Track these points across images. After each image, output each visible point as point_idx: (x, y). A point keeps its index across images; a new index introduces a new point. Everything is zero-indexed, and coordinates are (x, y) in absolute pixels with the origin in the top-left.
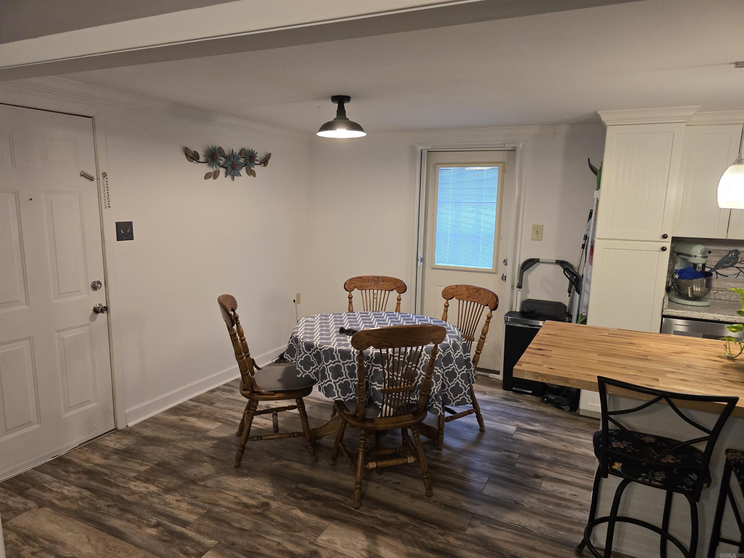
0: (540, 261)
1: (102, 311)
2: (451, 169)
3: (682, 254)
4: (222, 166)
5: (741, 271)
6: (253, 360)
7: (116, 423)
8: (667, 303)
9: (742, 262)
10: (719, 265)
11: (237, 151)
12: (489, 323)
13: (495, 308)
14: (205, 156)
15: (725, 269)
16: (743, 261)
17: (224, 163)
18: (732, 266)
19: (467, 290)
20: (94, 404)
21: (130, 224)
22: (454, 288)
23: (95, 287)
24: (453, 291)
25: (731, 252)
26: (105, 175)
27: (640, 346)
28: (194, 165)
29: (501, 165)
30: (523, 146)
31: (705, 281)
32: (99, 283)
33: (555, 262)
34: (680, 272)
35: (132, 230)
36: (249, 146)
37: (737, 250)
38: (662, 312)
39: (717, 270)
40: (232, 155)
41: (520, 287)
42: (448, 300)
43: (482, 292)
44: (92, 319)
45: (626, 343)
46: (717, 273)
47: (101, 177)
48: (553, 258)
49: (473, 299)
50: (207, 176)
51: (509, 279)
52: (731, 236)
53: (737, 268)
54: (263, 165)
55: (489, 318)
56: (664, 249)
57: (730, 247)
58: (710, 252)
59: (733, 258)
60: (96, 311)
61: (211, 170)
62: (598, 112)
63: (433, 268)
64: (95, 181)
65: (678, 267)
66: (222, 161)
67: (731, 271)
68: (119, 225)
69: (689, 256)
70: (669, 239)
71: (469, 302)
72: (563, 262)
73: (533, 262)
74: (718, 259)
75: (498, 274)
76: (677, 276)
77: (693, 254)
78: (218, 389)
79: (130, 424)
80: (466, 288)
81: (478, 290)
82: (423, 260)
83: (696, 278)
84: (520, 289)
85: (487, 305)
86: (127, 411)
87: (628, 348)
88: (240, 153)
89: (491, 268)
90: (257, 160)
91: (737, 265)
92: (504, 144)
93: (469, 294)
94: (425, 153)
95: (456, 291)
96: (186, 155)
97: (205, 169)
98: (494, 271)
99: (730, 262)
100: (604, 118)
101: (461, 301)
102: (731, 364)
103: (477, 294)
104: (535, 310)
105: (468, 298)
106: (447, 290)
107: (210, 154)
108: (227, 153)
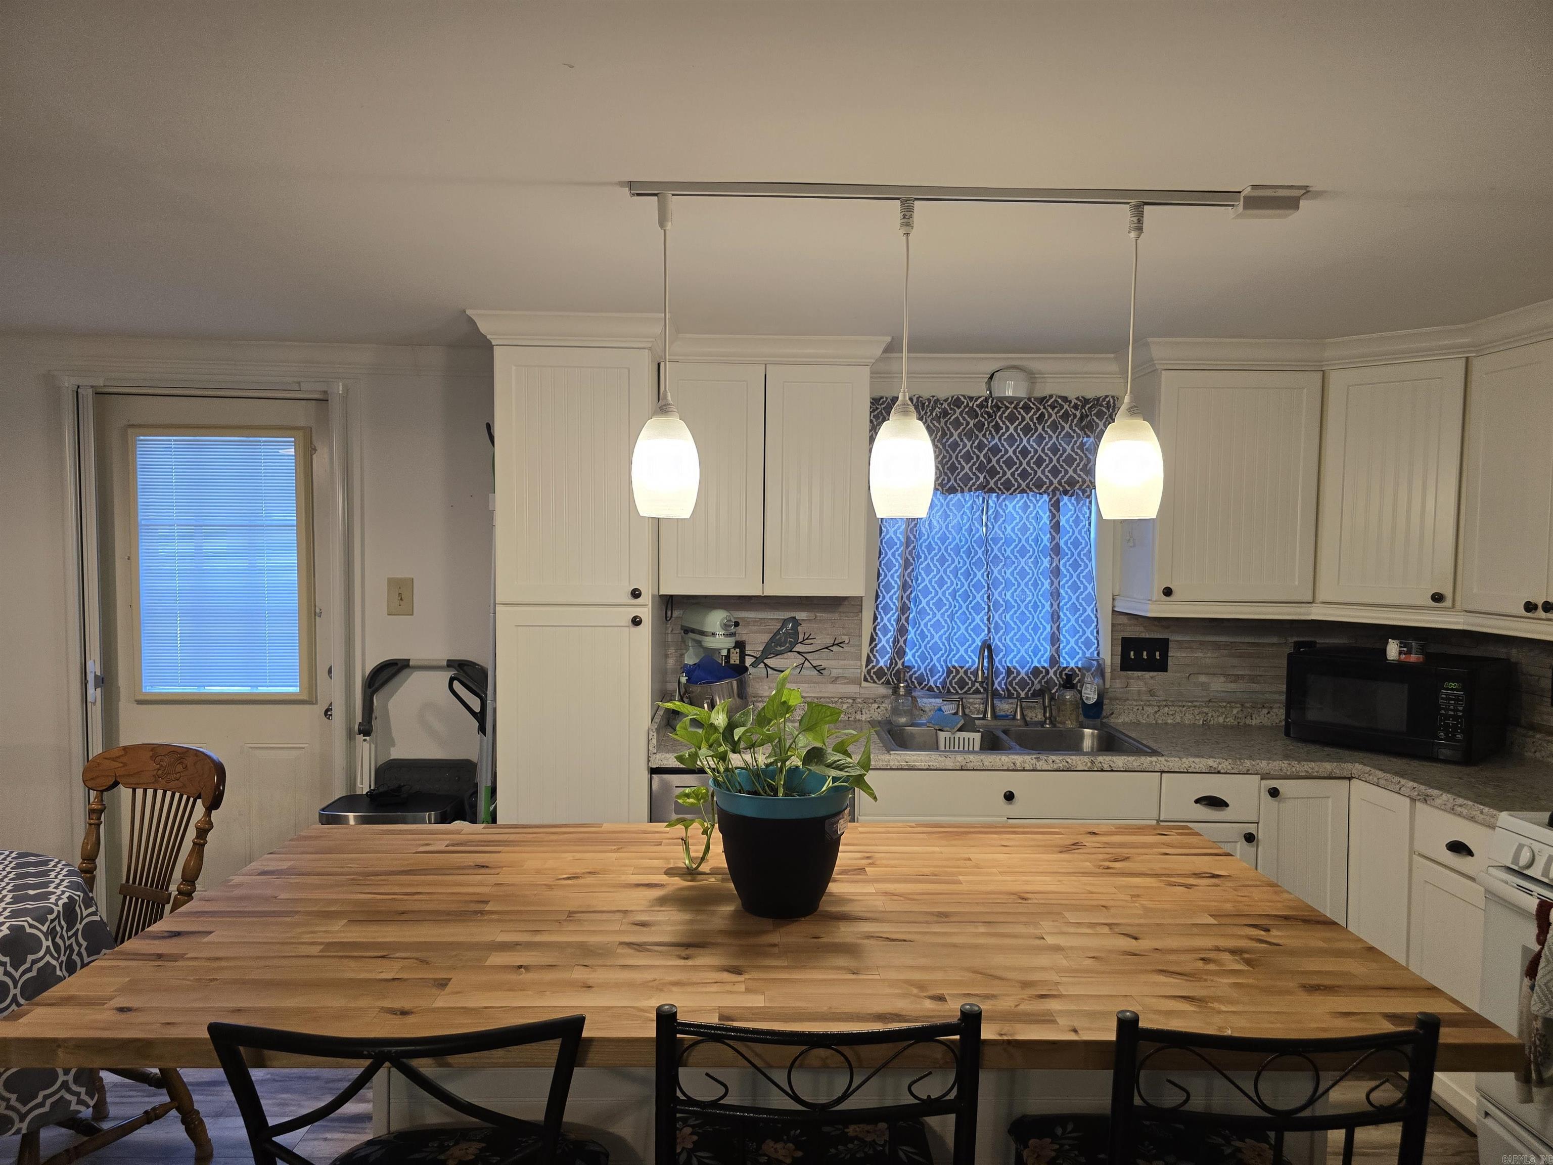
0: (411, 663)
2: (170, 440)
3: (693, 631)
5: (806, 659)
8: (654, 741)
9: (806, 641)
10: (771, 650)
12: (203, 845)
13: (215, 803)
15: (778, 657)
16: (807, 639)
18: (791, 651)
19: (154, 758)
22: (119, 757)
24: (117, 764)
25: (785, 622)
27: (498, 870)
29: (301, 433)
30: (346, 389)
31: (735, 683)
33: (445, 663)
34: (690, 671)
37: (794, 618)
38: (649, 761)
39: (765, 661)
41: (366, 730)
42: (102, 791)
43: (189, 761)
45: (469, 867)
46: (766, 665)
48: (442, 655)
49: (168, 782)
51: (338, 712)
52: (771, 590)
53: (799, 653)
55: (203, 832)
56: (636, 622)
57: (782, 613)
58: (737, 624)
59: (789, 634)
62: (468, 312)
63: (140, 702)
65: (690, 659)
67: (788, 662)
69: (703, 633)
70: (646, 598)
71: (160, 793)
72: (465, 665)
73: (396, 668)
74: (766, 638)
75: (316, 703)
76: (684, 679)
77: (708, 629)
80: (151, 753)
81: (181, 755)
82: (106, 681)
83: (720, 679)
84: (367, 738)
85: (199, 797)
87: (460, 884)
89: (296, 690)
91: (799, 648)
92: (299, 383)
93: (159, 770)
94: (87, 395)
95: (125, 764)
98: (304, 697)
99: (786, 642)
100: (484, 327)
101: (139, 792)
102: (682, 889)
103: (179, 768)
104: (400, 787)
105: (156, 781)
106: (99, 764)
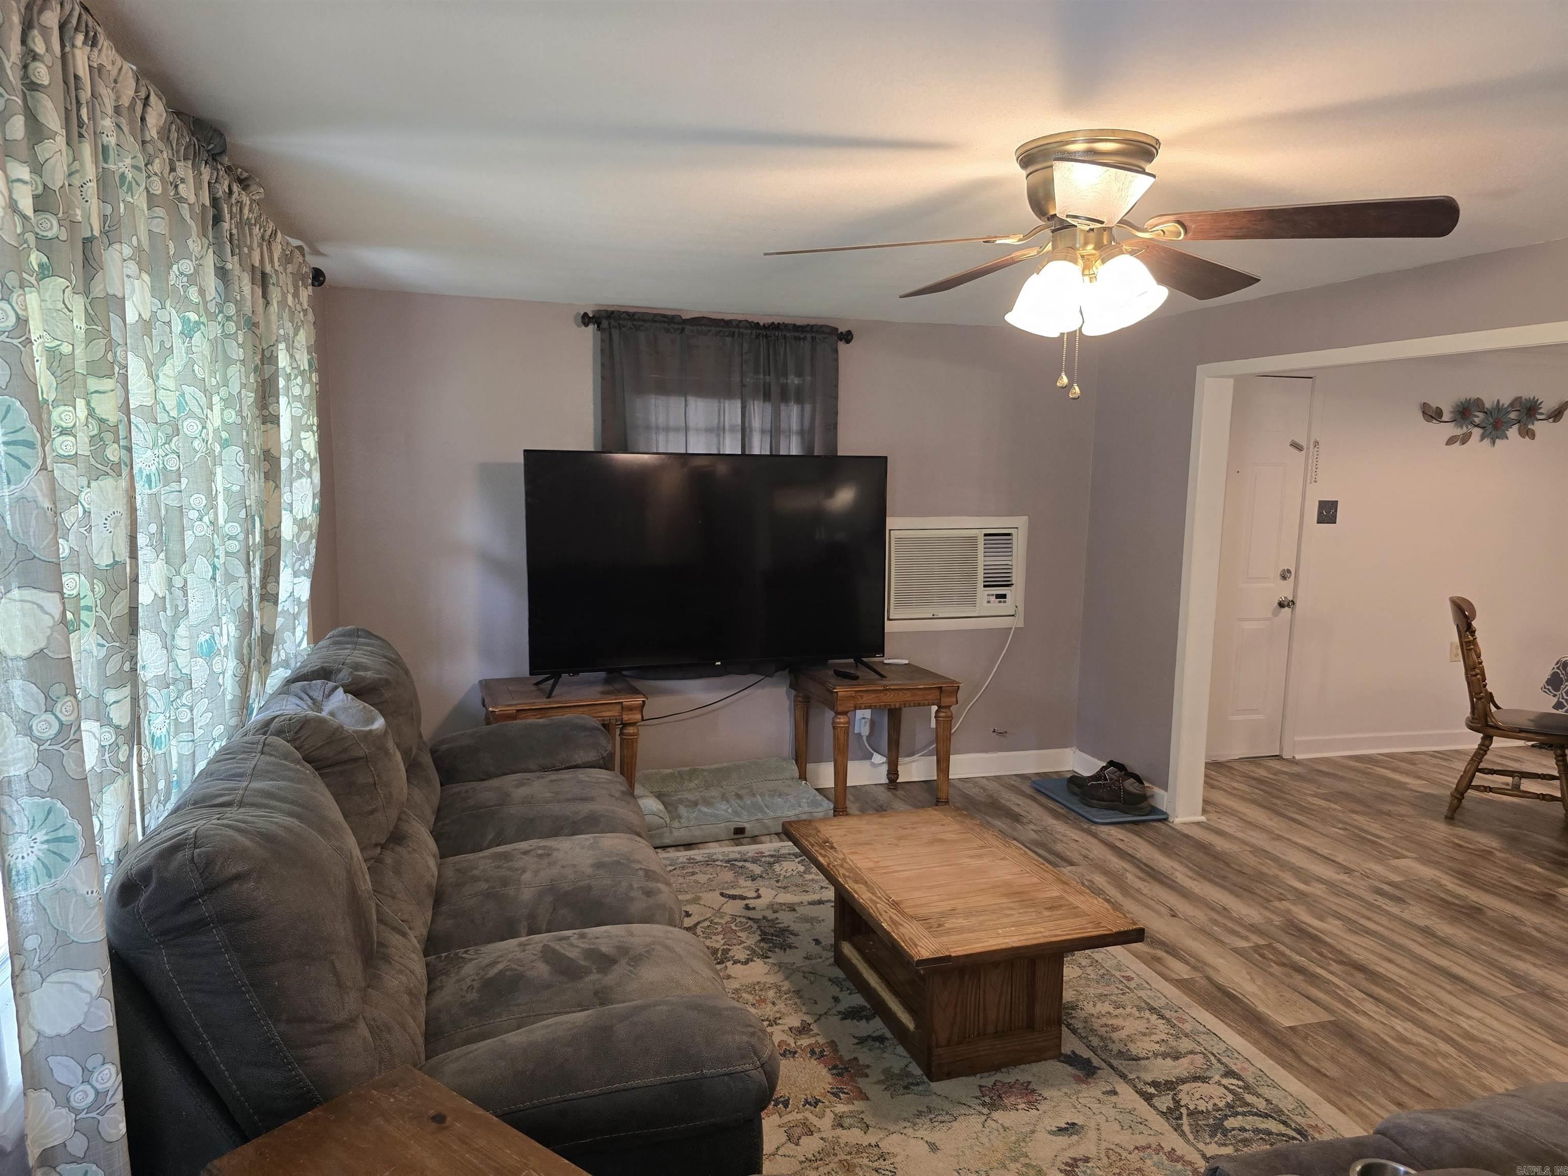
1: (1288, 606)
4: (1477, 426)
6: (1491, 694)
7: (1281, 749)
11: (1506, 401)
14: (1453, 412)
17: (1483, 421)
20: (1261, 717)
21: (1334, 504)
23: (1285, 576)
26: (1316, 443)
28: (1434, 426)
32: (1289, 571)
35: (1336, 511)
36: (1527, 394)
40: (1498, 407)
44: (1275, 614)
47: (1312, 446)
50: (1451, 441)
54: (1551, 420)
60: (1281, 605)
61: (1459, 432)
64: (1304, 452)
66: (1479, 417)
68: (1323, 505)
78: (1424, 753)
79: (1298, 757)
86: (1297, 739)
88: (1512, 405)
90: (1542, 414)
96: (1424, 413)
97: (1452, 430)
107: (1461, 409)
108: (1488, 405)
